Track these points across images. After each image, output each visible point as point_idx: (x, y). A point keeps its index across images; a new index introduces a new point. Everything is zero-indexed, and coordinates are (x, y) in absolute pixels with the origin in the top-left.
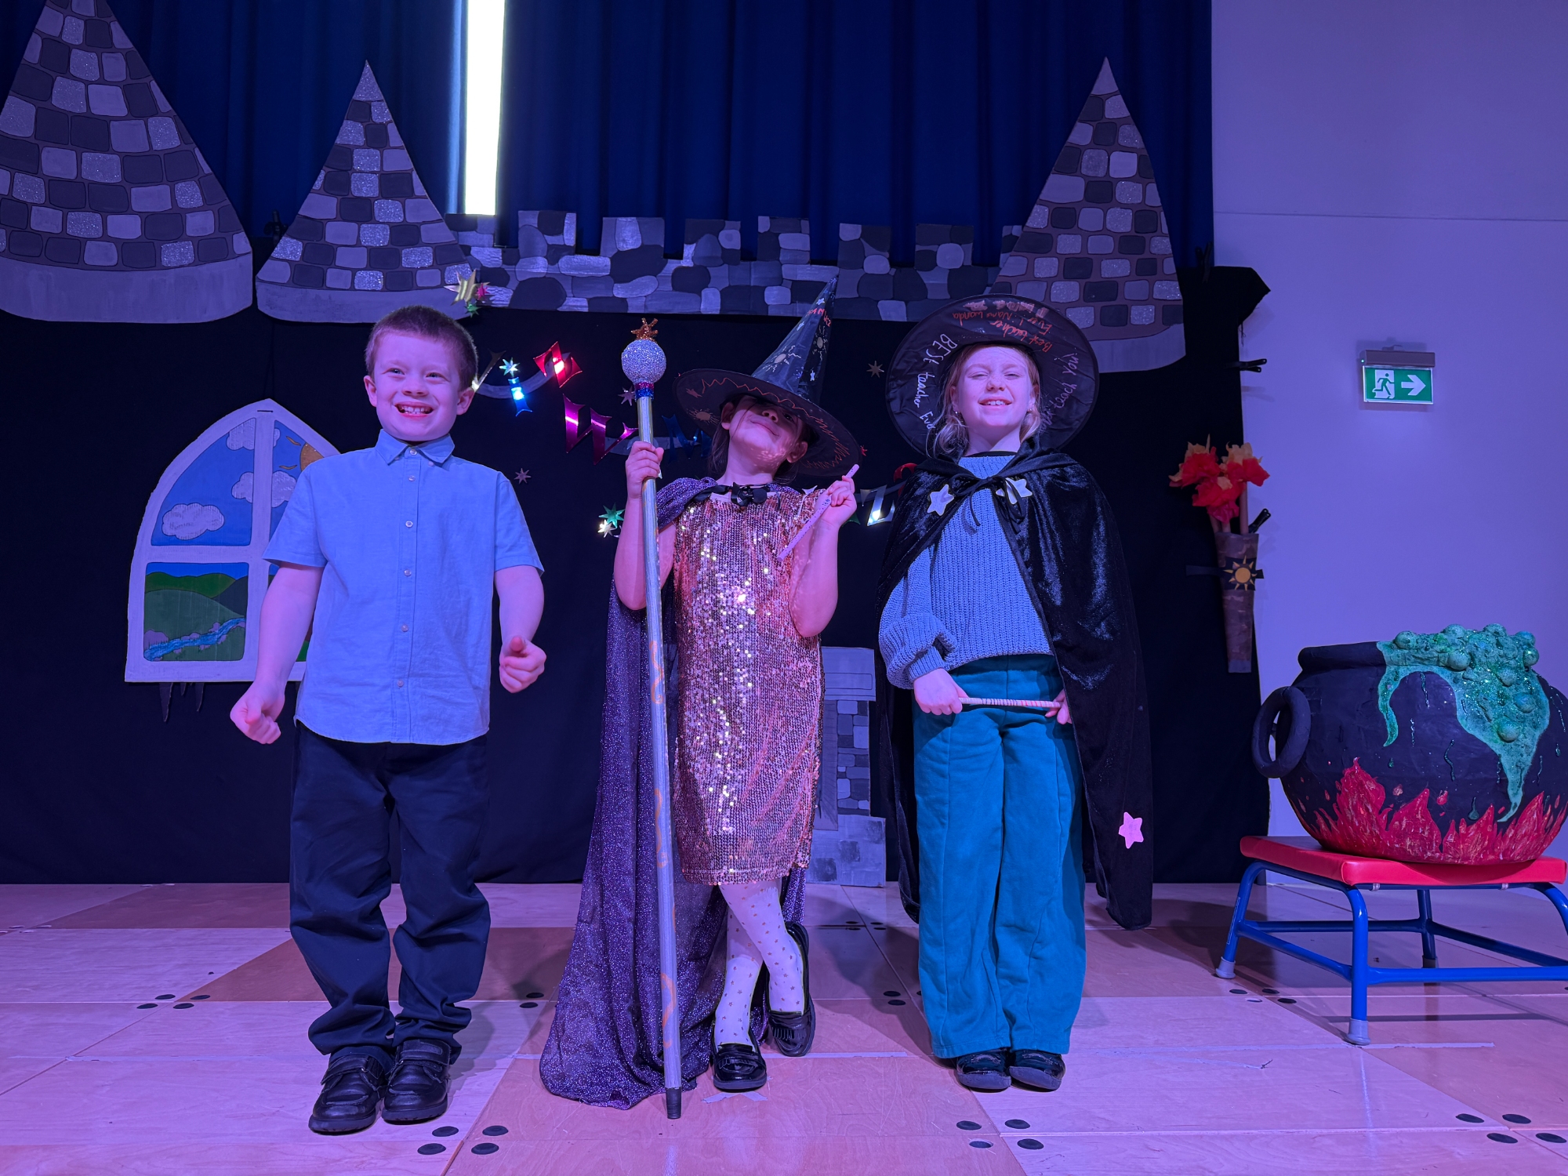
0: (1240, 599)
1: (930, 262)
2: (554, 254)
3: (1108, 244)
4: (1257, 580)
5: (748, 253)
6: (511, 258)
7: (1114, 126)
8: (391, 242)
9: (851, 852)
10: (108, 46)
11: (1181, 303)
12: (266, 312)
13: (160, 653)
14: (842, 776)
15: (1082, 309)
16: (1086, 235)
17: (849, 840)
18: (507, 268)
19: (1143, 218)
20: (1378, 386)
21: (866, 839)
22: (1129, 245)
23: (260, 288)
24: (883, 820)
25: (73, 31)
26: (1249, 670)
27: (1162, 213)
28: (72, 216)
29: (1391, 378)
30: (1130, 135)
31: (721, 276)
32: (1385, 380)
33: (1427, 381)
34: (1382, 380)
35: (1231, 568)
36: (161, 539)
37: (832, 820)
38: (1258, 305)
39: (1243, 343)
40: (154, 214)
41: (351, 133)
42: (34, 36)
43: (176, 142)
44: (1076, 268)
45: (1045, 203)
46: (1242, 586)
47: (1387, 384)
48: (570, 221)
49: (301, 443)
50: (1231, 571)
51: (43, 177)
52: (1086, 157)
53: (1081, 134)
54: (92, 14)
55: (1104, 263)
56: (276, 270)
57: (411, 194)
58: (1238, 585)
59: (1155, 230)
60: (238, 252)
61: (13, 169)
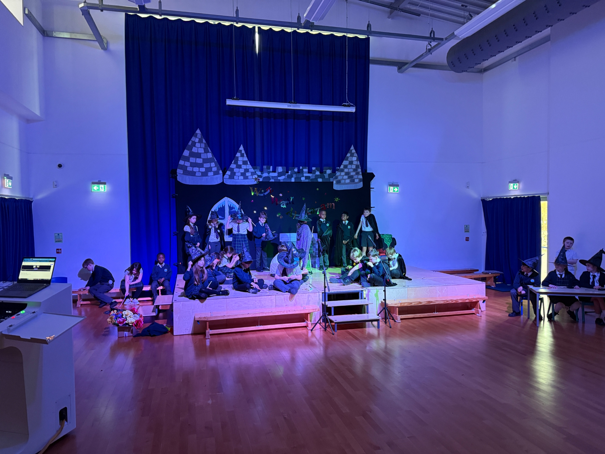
1: (326, 173)
2: (269, 173)
3: (352, 170)
5: (299, 171)
6: (262, 173)
7: (353, 153)
8: (244, 171)
10: (202, 142)
11: (362, 178)
12: (225, 183)
15: (348, 180)
16: (349, 169)
18: (262, 175)
19: (357, 166)
22: (355, 170)
23: (224, 179)
25: (197, 140)
27: (360, 165)
28: (194, 168)
30: (356, 155)
31: (294, 175)
32: (392, 189)
33: (398, 189)
38: (373, 178)
39: (371, 185)
40: (207, 168)
41: (238, 155)
42: (190, 141)
43: (211, 157)
44: (347, 174)
48: (271, 167)
49: (232, 203)
51: (190, 162)
52: (349, 158)
53: (348, 155)
54: (200, 137)
55: (351, 173)
56: (226, 176)
57: (248, 164)
59: (359, 168)
60: (220, 173)
61: (185, 161)
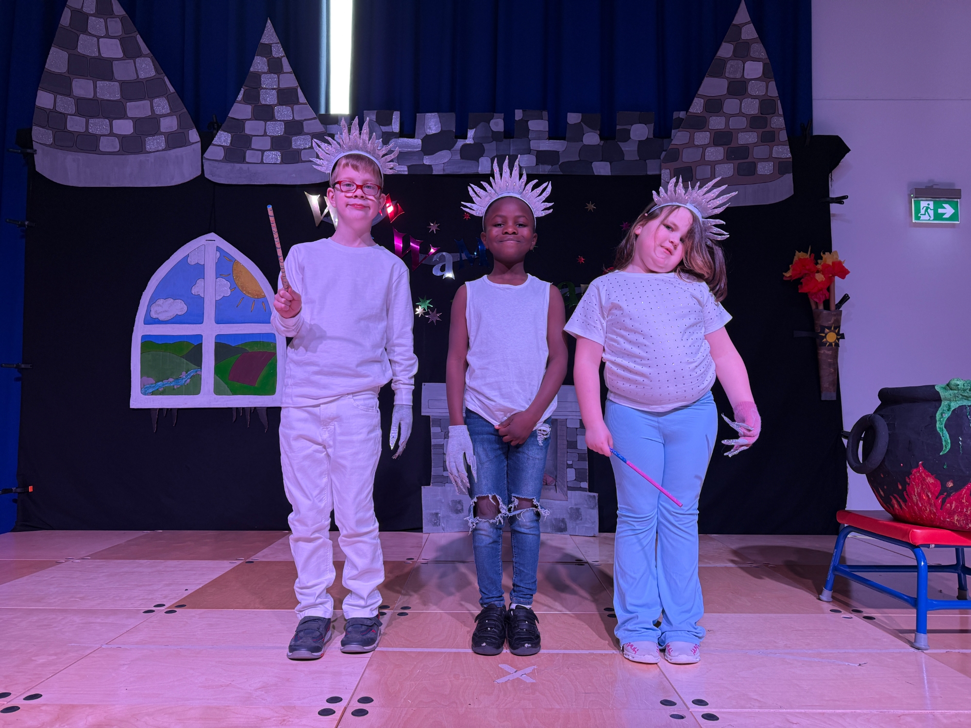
0: (830, 353)
1: (626, 136)
2: (387, 138)
3: (743, 123)
4: (840, 340)
5: (509, 133)
7: (747, 44)
8: (285, 132)
9: (576, 514)
10: (110, 14)
11: (791, 160)
12: (210, 179)
13: (151, 391)
14: (570, 466)
15: (726, 165)
16: (728, 117)
17: (575, 507)
19: (766, 105)
20: (922, 212)
21: (585, 506)
22: (756, 122)
23: (206, 164)
24: (596, 494)
25: (90, 5)
26: (835, 399)
27: (779, 101)
28: (91, 121)
29: (931, 206)
30: (759, 50)
31: (491, 148)
32: (927, 208)
33: (955, 208)
34: (925, 208)
35: (824, 333)
36: (150, 321)
37: (564, 494)
38: (842, 160)
39: (831, 186)
40: (140, 119)
41: (259, 64)
42: (66, 9)
43: (153, 73)
44: (721, 138)
45: (702, 97)
46: (831, 344)
47: (929, 210)
48: (396, 116)
49: (233, 260)
50: (824, 335)
51: (74, 97)
52: (728, 66)
53: (726, 50)
55: (740, 135)
56: (215, 152)
57: (297, 102)
58: (828, 344)
59: (774, 112)
60: (192, 141)
61: (55, 92)
